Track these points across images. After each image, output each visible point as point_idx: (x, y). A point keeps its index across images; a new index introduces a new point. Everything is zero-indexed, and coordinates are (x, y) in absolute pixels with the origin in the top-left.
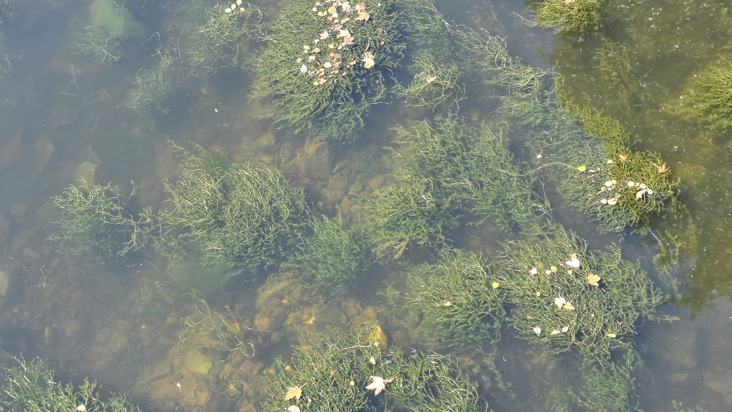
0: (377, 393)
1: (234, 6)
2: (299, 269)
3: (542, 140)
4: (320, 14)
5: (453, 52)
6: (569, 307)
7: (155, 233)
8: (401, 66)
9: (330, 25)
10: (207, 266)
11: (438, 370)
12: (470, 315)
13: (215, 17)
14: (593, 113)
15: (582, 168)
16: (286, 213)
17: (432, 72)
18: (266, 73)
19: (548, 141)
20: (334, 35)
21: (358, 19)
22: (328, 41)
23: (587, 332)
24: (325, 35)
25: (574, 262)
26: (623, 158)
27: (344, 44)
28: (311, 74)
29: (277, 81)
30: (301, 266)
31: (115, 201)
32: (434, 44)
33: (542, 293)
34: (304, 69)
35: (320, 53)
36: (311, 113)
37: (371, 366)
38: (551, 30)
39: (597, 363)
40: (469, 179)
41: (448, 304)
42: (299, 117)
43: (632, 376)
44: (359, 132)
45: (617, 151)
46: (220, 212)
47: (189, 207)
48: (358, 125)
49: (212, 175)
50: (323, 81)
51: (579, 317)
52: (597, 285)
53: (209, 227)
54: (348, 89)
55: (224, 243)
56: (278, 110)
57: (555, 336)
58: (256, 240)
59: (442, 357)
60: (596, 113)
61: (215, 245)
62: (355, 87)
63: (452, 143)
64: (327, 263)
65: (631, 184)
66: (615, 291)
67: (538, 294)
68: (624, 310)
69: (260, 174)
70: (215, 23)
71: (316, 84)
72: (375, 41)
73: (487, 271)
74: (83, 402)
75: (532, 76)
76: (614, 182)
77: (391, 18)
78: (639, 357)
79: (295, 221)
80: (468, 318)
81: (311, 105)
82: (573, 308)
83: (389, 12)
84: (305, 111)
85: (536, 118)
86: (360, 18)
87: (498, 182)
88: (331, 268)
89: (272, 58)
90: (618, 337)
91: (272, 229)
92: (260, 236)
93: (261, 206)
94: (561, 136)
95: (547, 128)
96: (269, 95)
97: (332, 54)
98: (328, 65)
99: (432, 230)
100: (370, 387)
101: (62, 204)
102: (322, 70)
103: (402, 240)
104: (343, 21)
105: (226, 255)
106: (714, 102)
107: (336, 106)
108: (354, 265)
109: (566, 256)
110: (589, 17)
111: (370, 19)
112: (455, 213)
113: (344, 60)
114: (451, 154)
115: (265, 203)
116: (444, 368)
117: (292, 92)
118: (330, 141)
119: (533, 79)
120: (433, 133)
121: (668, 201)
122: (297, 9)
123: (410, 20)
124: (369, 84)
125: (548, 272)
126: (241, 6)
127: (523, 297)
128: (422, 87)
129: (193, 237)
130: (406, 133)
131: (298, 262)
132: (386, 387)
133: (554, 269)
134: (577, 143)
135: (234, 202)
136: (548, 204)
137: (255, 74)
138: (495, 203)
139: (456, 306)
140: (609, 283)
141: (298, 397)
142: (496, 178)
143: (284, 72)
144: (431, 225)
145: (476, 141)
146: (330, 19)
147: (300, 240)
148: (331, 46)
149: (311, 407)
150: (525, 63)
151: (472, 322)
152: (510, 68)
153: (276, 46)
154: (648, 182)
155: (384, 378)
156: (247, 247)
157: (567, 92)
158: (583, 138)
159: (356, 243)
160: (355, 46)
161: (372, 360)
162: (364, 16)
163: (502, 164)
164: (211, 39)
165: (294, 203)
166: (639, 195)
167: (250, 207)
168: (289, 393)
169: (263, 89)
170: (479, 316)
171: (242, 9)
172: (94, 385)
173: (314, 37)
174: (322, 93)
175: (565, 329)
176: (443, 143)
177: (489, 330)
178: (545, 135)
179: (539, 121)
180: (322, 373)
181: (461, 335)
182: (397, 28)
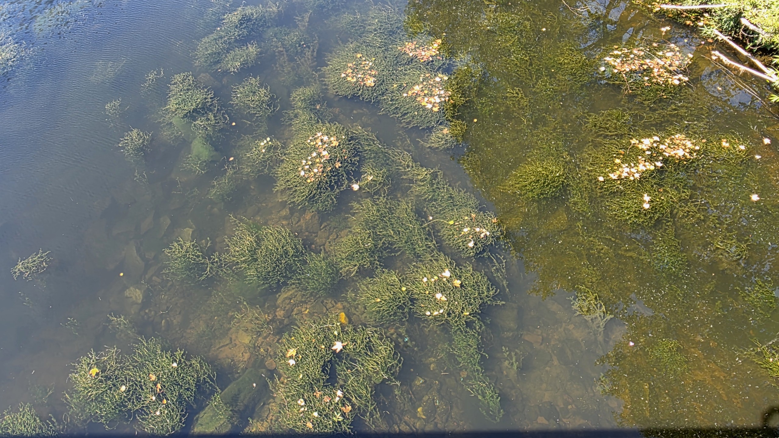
0: (338, 351)
1: (265, 142)
2: (298, 283)
3: (432, 207)
4: (312, 143)
5: (385, 161)
6: (444, 299)
7: (220, 266)
8: (357, 169)
9: (317, 149)
10: (249, 283)
11: (372, 336)
12: (391, 306)
13: (256, 148)
14: (460, 191)
15: (451, 222)
16: (291, 252)
17: (371, 173)
18: (282, 176)
19: (435, 208)
20: (319, 154)
21: (332, 145)
22: (316, 157)
23: (453, 312)
24: (314, 154)
25: (447, 273)
26: (473, 215)
27: (325, 159)
28: (306, 176)
29: (288, 181)
30: (299, 282)
31: (198, 250)
32: (375, 157)
33: (429, 292)
34: (302, 173)
35: (312, 164)
36: (307, 197)
37: (335, 336)
38: (437, 148)
39: (460, 329)
40: (392, 230)
41: (379, 300)
42: (300, 199)
43: (479, 335)
44: (334, 206)
45: (470, 212)
46: (255, 253)
47: (238, 251)
48: (333, 203)
49: (251, 233)
50: (313, 179)
51: (449, 304)
52: (459, 286)
53: (249, 261)
54: (327, 183)
55: (257, 271)
56: (289, 196)
57: (437, 315)
58: (274, 268)
59: (375, 329)
60: (461, 191)
61: (252, 272)
62: (331, 181)
63: (384, 210)
64: (314, 279)
65: (478, 230)
66: (469, 289)
67: (427, 292)
68: (474, 300)
69: (277, 231)
70: (255, 151)
71: (309, 181)
72: (341, 157)
73: (400, 280)
74: (176, 361)
75: (426, 173)
76: (469, 229)
77: (351, 144)
78: (483, 325)
79: (296, 257)
80: (390, 307)
81: (306, 193)
82: (446, 299)
83: (349, 141)
84: (303, 196)
85: (429, 195)
86: (334, 145)
87: (408, 230)
88: (316, 282)
89: (285, 168)
90: (470, 315)
91: (283, 262)
92: (277, 266)
93: (278, 249)
94: (442, 205)
95: (436, 200)
96: (285, 188)
97: (318, 165)
98: (316, 170)
99: (372, 259)
100: (334, 348)
101: (169, 253)
102: (313, 173)
103: (355, 266)
104: (324, 147)
105: (259, 277)
106: (524, 183)
107: (320, 193)
108: (329, 279)
109: (443, 270)
110: (457, 141)
111: (339, 145)
112: (385, 249)
113: (324, 167)
114: (382, 217)
115: (279, 248)
116: (376, 335)
117: (296, 186)
118: (318, 211)
119: (426, 174)
120: (372, 205)
121: (498, 238)
122: (300, 141)
123: (361, 145)
124: (339, 179)
125: (433, 280)
126: (270, 141)
127: (419, 294)
128: (366, 182)
129: (241, 268)
130: (358, 206)
131: (299, 279)
132: (343, 348)
133: (436, 278)
134: (451, 208)
135: (263, 247)
136: (434, 242)
137: (277, 177)
138: (406, 242)
139: (383, 302)
140: (466, 284)
141: (294, 355)
142: (407, 229)
143: (292, 175)
144: (372, 256)
145: (397, 209)
146: (317, 146)
147: (299, 267)
148: (318, 160)
149: (301, 360)
150: (422, 166)
151: (392, 309)
152: (414, 169)
153: (287, 161)
154: (487, 228)
155: (342, 343)
156: (270, 272)
157: (446, 180)
158: (454, 205)
159: (330, 267)
160: (331, 159)
161: (336, 333)
162: (335, 143)
163: (410, 221)
164: (254, 160)
165: (296, 246)
166: (482, 236)
167: (271, 250)
168: (289, 353)
169: (281, 185)
170: (396, 306)
171: (270, 143)
172: (182, 352)
173: (308, 156)
174: (312, 186)
175: (441, 311)
176: (378, 211)
177: (402, 313)
178: (433, 204)
179: (430, 197)
180: (308, 341)
181: (387, 317)
182: (354, 149)
